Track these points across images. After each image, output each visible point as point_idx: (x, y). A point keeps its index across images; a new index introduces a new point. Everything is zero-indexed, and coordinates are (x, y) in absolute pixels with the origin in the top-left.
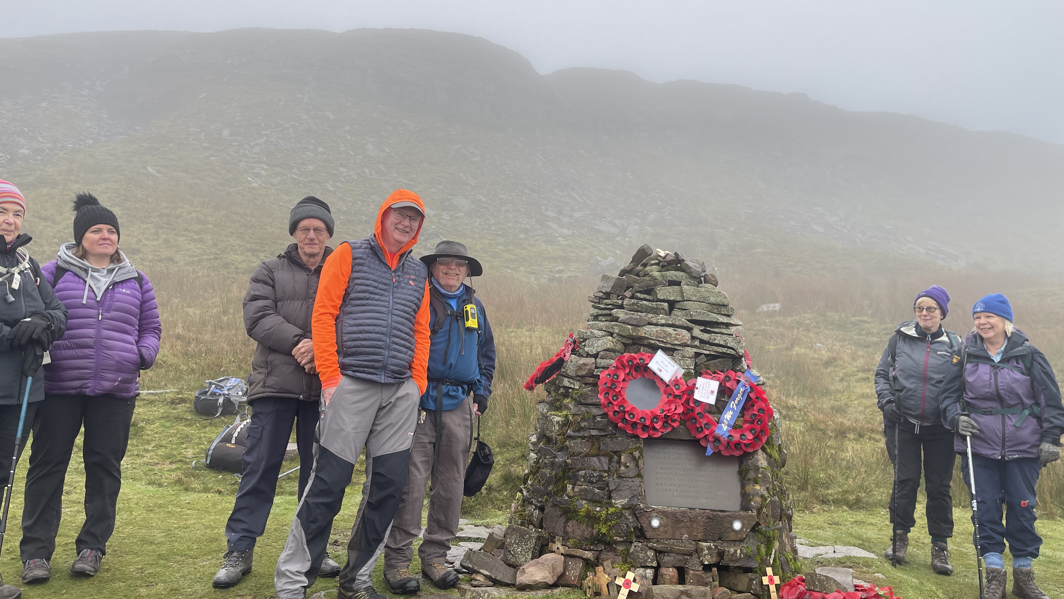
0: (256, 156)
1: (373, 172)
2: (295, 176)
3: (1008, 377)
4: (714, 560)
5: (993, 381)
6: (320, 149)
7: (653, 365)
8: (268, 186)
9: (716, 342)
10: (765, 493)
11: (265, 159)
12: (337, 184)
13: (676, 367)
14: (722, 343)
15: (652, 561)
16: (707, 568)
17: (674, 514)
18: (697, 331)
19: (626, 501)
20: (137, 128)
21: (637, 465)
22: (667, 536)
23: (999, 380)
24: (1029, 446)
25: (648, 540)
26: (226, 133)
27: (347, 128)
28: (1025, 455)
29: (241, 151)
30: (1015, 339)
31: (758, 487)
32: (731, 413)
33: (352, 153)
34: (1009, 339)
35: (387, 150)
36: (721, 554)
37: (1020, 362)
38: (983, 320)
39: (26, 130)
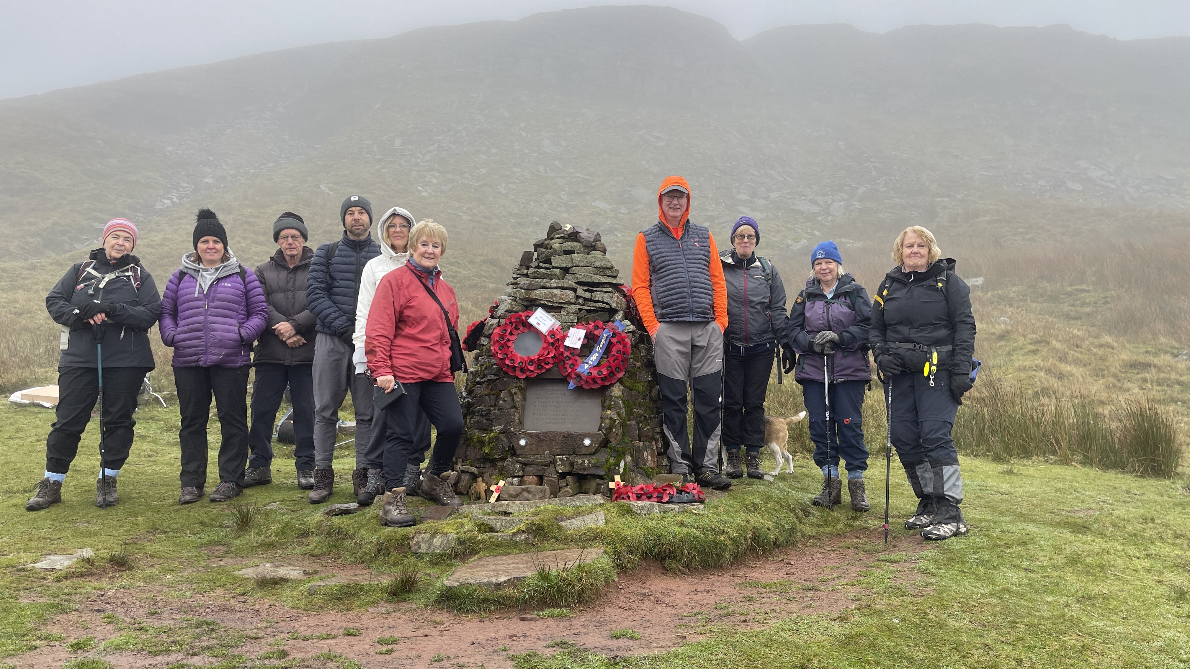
0: (428, 164)
1: (548, 169)
2: (466, 182)
3: (836, 311)
4: (567, 469)
5: (825, 314)
6: (494, 150)
7: (532, 320)
8: (439, 194)
9: (596, 299)
10: (615, 417)
11: (436, 166)
12: (510, 186)
13: (554, 320)
14: (600, 299)
15: (518, 472)
16: (563, 476)
17: (537, 435)
18: (580, 291)
19: (502, 427)
20: (317, 146)
21: (513, 400)
22: (533, 453)
23: (830, 314)
24: (852, 370)
25: (519, 456)
26: (398, 142)
27: (523, 125)
28: (850, 378)
29: (413, 160)
30: (844, 279)
31: (609, 412)
32: (597, 355)
33: (527, 152)
34: (839, 279)
35: (564, 144)
36: (572, 464)
37: (847, 298)
38: (824, 266)
39: (211, 158)
